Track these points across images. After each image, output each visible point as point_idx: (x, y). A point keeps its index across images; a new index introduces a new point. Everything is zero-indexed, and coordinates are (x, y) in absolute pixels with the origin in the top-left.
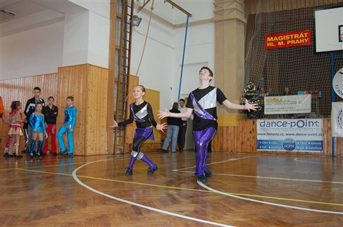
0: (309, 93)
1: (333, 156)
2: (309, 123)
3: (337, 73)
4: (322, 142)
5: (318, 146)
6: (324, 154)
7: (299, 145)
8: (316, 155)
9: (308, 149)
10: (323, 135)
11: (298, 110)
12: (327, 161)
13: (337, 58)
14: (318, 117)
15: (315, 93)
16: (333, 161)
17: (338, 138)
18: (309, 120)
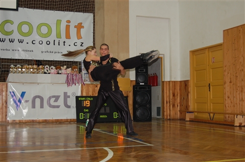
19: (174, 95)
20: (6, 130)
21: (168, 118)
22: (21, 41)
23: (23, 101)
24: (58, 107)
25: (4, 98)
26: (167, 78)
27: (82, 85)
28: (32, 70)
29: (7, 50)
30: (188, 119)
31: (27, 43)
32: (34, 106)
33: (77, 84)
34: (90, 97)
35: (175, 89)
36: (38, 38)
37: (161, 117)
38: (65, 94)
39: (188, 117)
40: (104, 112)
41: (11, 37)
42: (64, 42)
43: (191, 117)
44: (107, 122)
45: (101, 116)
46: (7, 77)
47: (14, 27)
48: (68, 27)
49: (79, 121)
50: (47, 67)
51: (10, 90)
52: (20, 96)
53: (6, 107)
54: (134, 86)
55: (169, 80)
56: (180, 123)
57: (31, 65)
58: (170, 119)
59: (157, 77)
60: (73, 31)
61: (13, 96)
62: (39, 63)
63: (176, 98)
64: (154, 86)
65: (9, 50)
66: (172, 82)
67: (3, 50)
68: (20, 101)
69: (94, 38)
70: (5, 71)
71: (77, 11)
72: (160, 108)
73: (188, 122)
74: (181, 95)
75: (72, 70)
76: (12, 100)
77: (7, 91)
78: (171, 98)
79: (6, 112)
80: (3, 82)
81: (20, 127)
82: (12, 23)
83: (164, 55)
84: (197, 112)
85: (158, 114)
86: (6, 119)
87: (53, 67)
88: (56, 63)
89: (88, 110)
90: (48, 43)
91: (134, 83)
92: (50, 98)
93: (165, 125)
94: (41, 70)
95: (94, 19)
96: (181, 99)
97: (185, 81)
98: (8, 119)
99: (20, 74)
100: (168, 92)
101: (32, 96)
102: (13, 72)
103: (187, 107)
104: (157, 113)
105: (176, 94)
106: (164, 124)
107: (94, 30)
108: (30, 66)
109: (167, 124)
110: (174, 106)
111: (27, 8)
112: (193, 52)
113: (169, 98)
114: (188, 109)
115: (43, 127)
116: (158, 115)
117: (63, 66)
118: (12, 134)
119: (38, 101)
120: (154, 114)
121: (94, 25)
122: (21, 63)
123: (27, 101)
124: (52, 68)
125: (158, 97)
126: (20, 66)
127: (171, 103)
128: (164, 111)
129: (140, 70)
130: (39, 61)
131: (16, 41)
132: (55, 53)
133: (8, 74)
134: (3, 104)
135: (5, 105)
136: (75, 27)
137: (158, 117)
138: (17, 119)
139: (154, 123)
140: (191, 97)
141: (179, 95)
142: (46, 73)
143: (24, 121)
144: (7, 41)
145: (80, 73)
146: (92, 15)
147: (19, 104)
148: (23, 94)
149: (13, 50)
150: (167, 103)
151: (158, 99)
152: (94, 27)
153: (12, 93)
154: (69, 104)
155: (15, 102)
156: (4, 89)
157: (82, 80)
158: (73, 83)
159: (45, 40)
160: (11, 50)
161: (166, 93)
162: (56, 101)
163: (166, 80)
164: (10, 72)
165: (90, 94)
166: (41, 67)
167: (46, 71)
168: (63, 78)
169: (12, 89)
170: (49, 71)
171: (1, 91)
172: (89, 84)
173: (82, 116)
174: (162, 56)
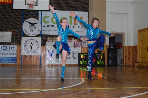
0: (11, 31)
1: (22, 65)
2: (10, 47)
3: (25, 21)
4: (16, 58)
5: (14, 60)
6: (17, 64)
7: (4, 60)
8: (13, 65)
9: (9, 62)
10: (17, 54)
11: (4, 40)
12: (19, 68)
13: (26, 13)
14: (15, 44)
15: (14, 31)
16: (21, 68)
17: (24, 56)
18: (9, 46)
19: (129, 53)
20: (45, 69)
22: (53, 26)
23: (53, 55)
24: (70, 58)
25: (44, 54)
27: (82, 48)
29: (46, 30)
30: (136, 66)
33: (79, 47)
34: (85, 54)
35: (130, 50)
37: (122, 65)
38: (73, 52)
39: (136, 65)
41: (48, 24)
42: (74, 26)
43: (138, 65)
47: (49, 19)
49: (79, 65)
54: (108, 49)
55: (127, 45)
56: (132, 68)
58: (127, 66)
59: (121, 44)
63: (130, 55)
66: (129, 46)
67: (44, 30)
68: (51, 55)
70: (45, 41)
71: (80, 11)
72: (122, 60)
73: (136, 68)
74: (133, 53)
75: (77, 40)
77: (45, 50)
79: (45, 60)
81: (51, 67)
82: (48, 17)
83: (124, 32)
84: (141, 62)
85: (121, 63)
86: (45, 63)
88: (70, 37)
89: (84, 60)
91: (108, 47)
93: (124, 69)
95: (88, 15)
96: (133, 55)
97: (135, 46)
98: (46, 63)
99: (52, 42)
100: (126, 52)
102: (49, 41)
103: (136, 60)
105: (130, 53)
107: (88, 20)
110: (129, 59)
111: (56, 10)
112: (140, 31)
113: (127, 55)
117: (73, 38)
120: (119, 63)
121: (88, 18)
123: (55, 55)
125: (121, 54)
126: (52, 38)
127: (128, 57)
128: (124, 62)
129: (111, 40)
131: (50, 26)
133: (46, 42)
135: (44, 57)
137: (121, 65)
138: (50, 64)
139: (119, 68)
140: (138, 54)
141: (132, 53)
143: (53, 65)
145: (81, 42)
146: (87, 13)
148: (53, 51)
150: (126, 57)
151: (121, 55)
152: (88, 19)
153: (48, 51)
154: (75, 57)
157: (82, 45)
158: (77, 46)
160: (48, 30)
161: (125, 52)
162: (69, 55)
163: (125, 46)
165: (86, 52)
168: (72, 44)
169: (48, 49)
171: (42, 50)
172: (85, 47)
173: (81, 63)
174: (123, 33)
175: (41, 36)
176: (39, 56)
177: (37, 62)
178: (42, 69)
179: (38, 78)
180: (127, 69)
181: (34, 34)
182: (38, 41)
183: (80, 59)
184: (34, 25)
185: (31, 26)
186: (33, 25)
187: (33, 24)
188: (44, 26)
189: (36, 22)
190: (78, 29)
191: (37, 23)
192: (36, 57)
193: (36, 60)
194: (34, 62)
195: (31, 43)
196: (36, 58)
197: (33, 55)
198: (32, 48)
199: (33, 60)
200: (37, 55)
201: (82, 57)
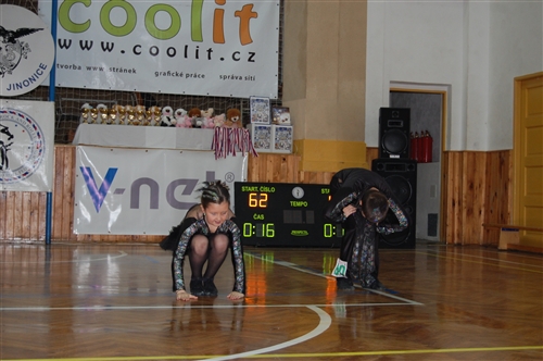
19: (471, 186)
20: (70, 258)
21: (456, 241)
22: (107, 48)
23: (109, 192)
25: (67, 182)
26: (456, 144)
27: (250, 156)
28: (132, 117)
29: (74, 67)
30: (503, 245)
31: (123, 52)
32: (135, 204)
33: (239, 154)
34: (269, 185)
35: (474, 170)
36: (147, 40)
37: (437, 238)
38: (210, 175)
39: (505, 240)
40: (300, 222)
41: (85, 37)
42: (210, 51)
43: (512, 242)
44: (307, 247)
45: (294, 232)
46: (74, 132)
47: (91, 13)
48: (219, 16)
50: (168, 111)
51: (80, 163)
52: (103, 179)
53: (72, 204)
54: (374, 162)
55: (460, 149)
56: (485, 255)
57: (130, 104)
58: (459, 245)
59: (430, 139)
60: (231, 25)
61: (87, 179)
62: (149, 99)
63: (476, 192)
64: (423, 161)
65: (80, 68)
66: (469, 152)
67: (66, 67)
68: (103, 191)
69: (281, 43)
70: (69, 118)
72: (435, 216)
73: (505, 253)
74: (488, 187)
75: (227, 118)
76: (85, 186)
77: (73, 166)
78: (464, 191)
79: (72, 216)
80: (63, 143)
81: (101, 252)
82: (88, 3)
83: (449, 86)
84: (527, 229)
85: (432, 231)
86: (71, 231)
87: (181, 110)
88: (188, 102)
89: (262, 217)
90: (171, 52)
91: (375, 155)
92: (173, 185)
93: (448, 258)
94: (153, 116)
96: (488, 196)
97: (500, 152)
98: (75, 232)
99: (105, 126)
100: (457, 178)
101: (133, 181)
102: (89, 120)
103: (503, 216)
104: (429, 229)
105: (476, 184)
106: (445, 255)
107: (281, 23)
108: (128, 108)
109: (452, 255)
110: (470, 212)
112: (524, 82)
113: (460, 188)
114: (505, 222)
115: (156, 254)
116: (430, 234)
117: (205, 108)
118: (84, 268)
119: (145, 190)
120: (421, 230)
121: (282, 10)
122: (106, 99)
123: (119, 191)
124: (179, 114)
125: (433, 188)
126: (105, 108)
127: (464, 204)
128: (445, 225)
129: (392, 123)
130: (148, 95)
131: (97, 47)
132: (187, 76)
133: (77, 126)
134: (63, 197)
135: (68, 198)
136: (237, 14)
137: (431, 238)
138: (96, 232)
139: (420, 253)
140: (514, 192)
141: (484, 185)
142: (165, 125)
143: (111, 239)
144: (75, 45)
145: (245, 127)
147: (100, 197)
148: (111, 175)
149: (89, 68)
150: (454, 204)
151: (433, 194)
152: (281, 16)
153: (86, 172)
155: (92, 192)
156: (66, 162)
157: (251, 143)
158: (229, 150)
159: (163, 46)
160: (84, 68)
161: (453, 180)
162: (187, 192)
163: (453, 149)
164: (82, 119)
165: (270, 178)
166: (153, 109)
167: (166, 121)
168: (206, 136)
169: (85, 161)
170: (173, 120)
171: (59, 167)
172: (267, 154)
173: (248, 230)
174: (445, 89)
175: (52, 95)
176: (40, 194)
177: (34, 225)
178: (57, 262)
179: (37, 305)
180: (461, 257)
181: (18, 86)
182: (36, 118)
183: (243, 213)
184: (21, 39)
185: (3, 45)
186: (12, 40)
187: (12, 37)
188: (66, 45)
189: (30, 27)
190: (229, 67)
191: (33, 31)
192: (26, 198)
193: (26, 214)
194: (18, 223)
195: (5, 131)
196: (26, 205)
197: (9, 189)
198: (8, 154)
199: (10, 216)
200: (35, 189)
201: (253, 202)
